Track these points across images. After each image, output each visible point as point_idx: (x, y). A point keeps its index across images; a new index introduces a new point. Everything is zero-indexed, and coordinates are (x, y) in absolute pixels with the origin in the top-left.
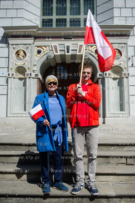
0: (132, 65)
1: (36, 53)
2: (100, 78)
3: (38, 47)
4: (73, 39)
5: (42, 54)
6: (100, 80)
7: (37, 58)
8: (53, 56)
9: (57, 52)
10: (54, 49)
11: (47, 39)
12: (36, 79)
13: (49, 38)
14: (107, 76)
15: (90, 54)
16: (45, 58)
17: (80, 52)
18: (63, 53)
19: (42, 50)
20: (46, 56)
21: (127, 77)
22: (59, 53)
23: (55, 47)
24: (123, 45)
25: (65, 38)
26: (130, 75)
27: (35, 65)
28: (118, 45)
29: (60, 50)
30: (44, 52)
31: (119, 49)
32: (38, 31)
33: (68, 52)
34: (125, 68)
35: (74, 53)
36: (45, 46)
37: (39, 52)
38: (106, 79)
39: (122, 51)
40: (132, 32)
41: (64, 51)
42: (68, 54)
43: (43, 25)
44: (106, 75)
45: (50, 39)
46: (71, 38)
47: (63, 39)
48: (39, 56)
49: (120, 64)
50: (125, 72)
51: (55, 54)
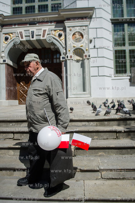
0: (94, 47)
1: (4, 40)
2: (63, 61)
3: (5, 34)
4: (37, 25)
5: (9, 40)
6: (63, 63)
7: (4, 45)
8: (19, 42)
9: (22, 38)
10: (19, 35)
11: (13, 27)
12: (5, 65)
13: (15, 25)
14: (69, 58)
15: (54, 38)
16: (12, 44)
17: (43, 36)
18: (28, 38)
19: (9, 37)
20: (12, 42)
21: (88, 59)
22: (24, 39)
23: (21, 33)
24: (84, 28)
25: (30, 24)
26: (91, 56)
27: (3, 52)
28: (79, 27)
29: (26, 36)
30: (11, 38)
31: (81, 31)
32: (4, 19)
33: (33, 37)
34: (87, 50)
35: (38, 38)
36: (12, 33)
37: (6, 39)
38: (68, 62)
39: (83, 34)
40: (94, 14)
41: (29, 36)
42: (33, 39)
43: (14, 13)
44: (67, 58)
45: (17, 26)
46: (36, 24)
47: (28, 25)
48: (6, 42)
49: (82, 46)
50: (86, 54)
51: (21, 40)
